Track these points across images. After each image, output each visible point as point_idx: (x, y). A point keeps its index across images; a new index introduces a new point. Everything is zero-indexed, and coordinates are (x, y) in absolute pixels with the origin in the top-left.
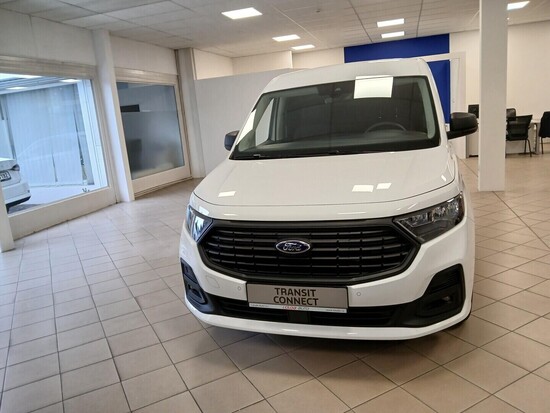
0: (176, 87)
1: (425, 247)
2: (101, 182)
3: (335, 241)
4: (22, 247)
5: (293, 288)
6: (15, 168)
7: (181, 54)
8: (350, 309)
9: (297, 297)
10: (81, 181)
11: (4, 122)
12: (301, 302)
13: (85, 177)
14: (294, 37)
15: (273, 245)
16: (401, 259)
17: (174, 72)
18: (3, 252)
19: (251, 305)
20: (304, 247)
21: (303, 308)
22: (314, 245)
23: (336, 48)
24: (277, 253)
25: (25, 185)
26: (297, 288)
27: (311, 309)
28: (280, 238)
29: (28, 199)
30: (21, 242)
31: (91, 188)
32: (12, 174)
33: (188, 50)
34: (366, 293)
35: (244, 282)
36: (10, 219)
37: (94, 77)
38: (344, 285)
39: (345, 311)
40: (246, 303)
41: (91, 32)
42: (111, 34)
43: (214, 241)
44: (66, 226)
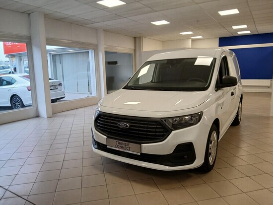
0: (133, 55)
1: (173, 132)
2: (94, 93)
3: (138, 125)
4: (55, 117)
5: (122, 142)
6: (60, 84)
7: (137, 40)
8: (141, 154)
9: (123, 146)
10: (87, 92)
11: (61, 65)
12: (125, 148)
13: (89, 91)
14: (190, 33)
15: (117, 124)
16: (163, 136)
17: (133, 48)
18: (47, 118)
19: (108, 147)
20: (127, 126)
21: (125, 151)
22: (131, 126)
23: (216, 38)
24: (118, 127)
25: (63, 92)
26: (123, 142)
27: (128, 152)
28: (119, 121)
29: (64, 98)
30: (56, 115)
31: (90, 96)
32: (58, 87)
33: (140, 38)
34: (148, 148)
35: (106, 137)
36: (52, 105)
37: (96, 49)
38: (140, 144)
39: (139, 154)
40: (106, 146)
41: (96, 30)
42: (104, 30)
43: (100, 120)
44: (75, 110)
